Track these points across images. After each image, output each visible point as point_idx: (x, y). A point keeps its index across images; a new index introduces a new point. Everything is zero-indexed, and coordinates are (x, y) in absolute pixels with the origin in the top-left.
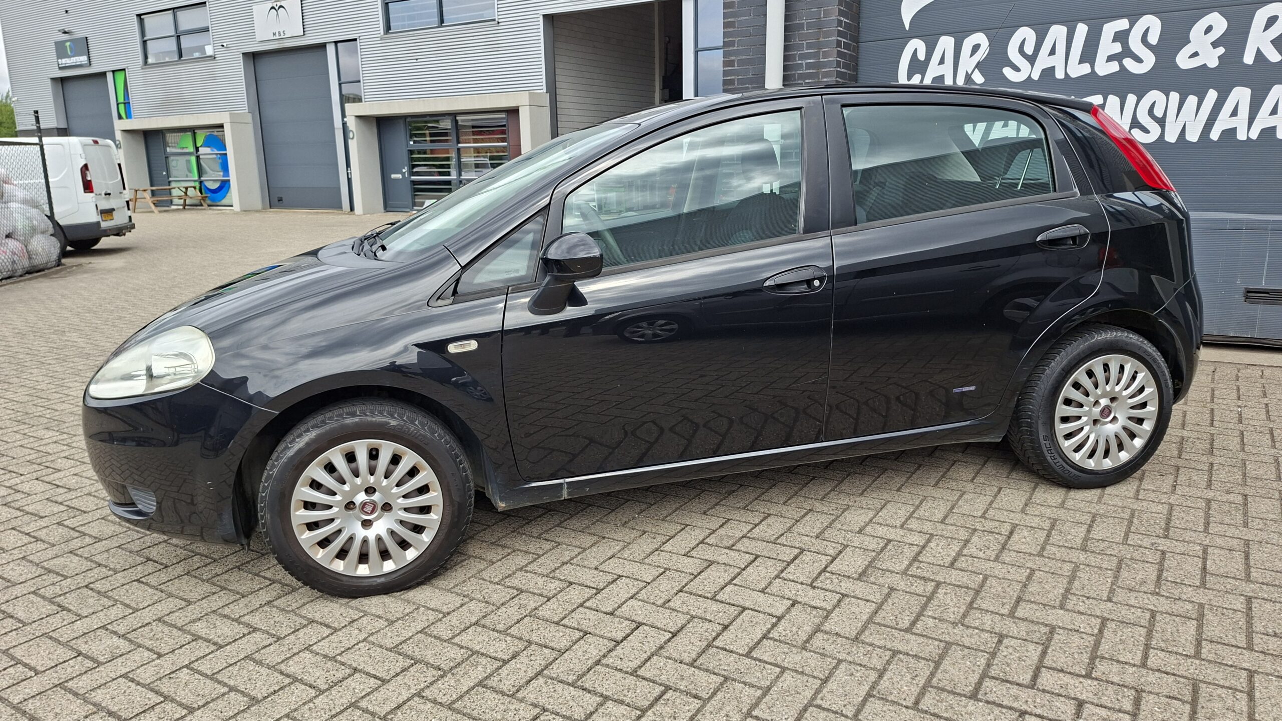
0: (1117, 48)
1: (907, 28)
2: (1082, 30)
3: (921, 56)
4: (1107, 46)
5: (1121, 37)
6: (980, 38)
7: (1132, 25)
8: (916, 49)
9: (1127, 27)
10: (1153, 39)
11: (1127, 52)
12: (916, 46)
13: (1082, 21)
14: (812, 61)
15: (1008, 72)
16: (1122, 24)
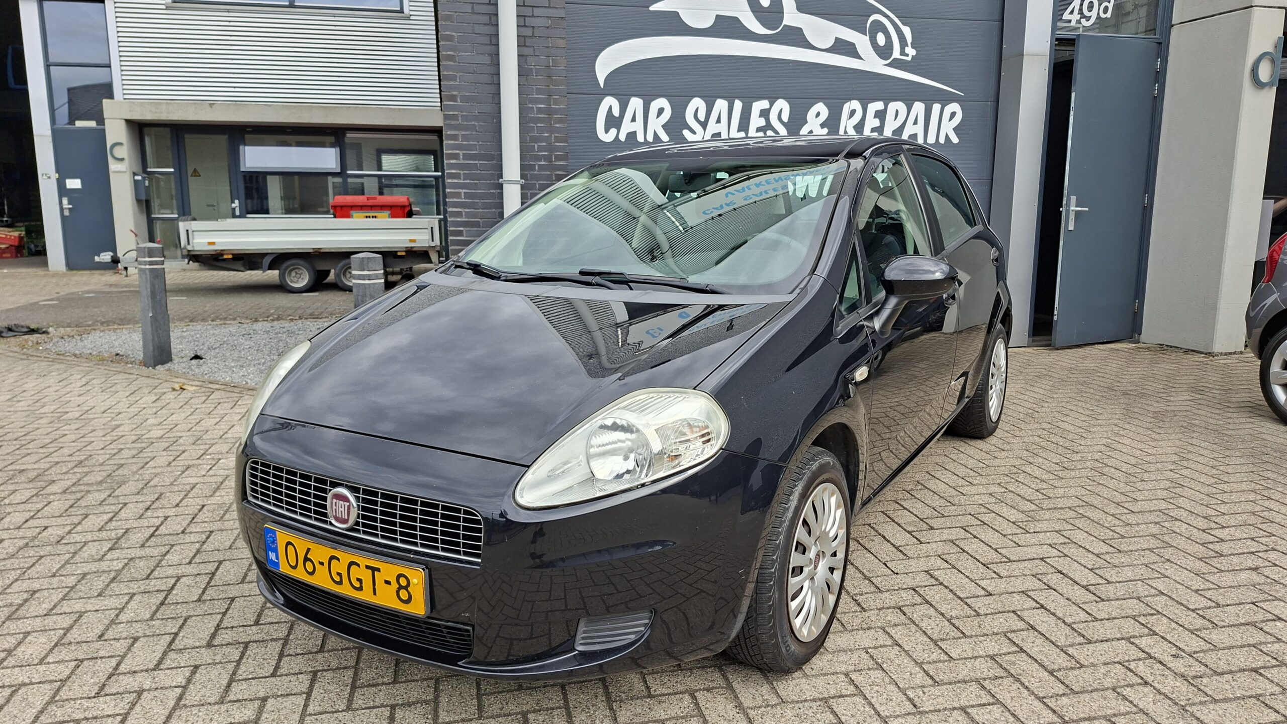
0: (762, 122)
1: (602, 86)
2: (738, 105)
3: (616, 112)
4: (756, 121)
5: (765, 114)
6: (661, 102)
7: (771, 105)
8: (611, 106)
9: (768, 106)
10: (785, 117)
11: (769, 126)
12: (610, 103)
13: (738, 98)
14: (543, 106)
15: (686, 133)
16: (765, 104)
